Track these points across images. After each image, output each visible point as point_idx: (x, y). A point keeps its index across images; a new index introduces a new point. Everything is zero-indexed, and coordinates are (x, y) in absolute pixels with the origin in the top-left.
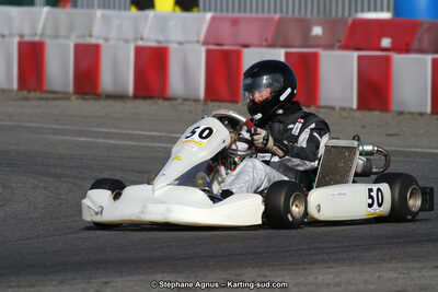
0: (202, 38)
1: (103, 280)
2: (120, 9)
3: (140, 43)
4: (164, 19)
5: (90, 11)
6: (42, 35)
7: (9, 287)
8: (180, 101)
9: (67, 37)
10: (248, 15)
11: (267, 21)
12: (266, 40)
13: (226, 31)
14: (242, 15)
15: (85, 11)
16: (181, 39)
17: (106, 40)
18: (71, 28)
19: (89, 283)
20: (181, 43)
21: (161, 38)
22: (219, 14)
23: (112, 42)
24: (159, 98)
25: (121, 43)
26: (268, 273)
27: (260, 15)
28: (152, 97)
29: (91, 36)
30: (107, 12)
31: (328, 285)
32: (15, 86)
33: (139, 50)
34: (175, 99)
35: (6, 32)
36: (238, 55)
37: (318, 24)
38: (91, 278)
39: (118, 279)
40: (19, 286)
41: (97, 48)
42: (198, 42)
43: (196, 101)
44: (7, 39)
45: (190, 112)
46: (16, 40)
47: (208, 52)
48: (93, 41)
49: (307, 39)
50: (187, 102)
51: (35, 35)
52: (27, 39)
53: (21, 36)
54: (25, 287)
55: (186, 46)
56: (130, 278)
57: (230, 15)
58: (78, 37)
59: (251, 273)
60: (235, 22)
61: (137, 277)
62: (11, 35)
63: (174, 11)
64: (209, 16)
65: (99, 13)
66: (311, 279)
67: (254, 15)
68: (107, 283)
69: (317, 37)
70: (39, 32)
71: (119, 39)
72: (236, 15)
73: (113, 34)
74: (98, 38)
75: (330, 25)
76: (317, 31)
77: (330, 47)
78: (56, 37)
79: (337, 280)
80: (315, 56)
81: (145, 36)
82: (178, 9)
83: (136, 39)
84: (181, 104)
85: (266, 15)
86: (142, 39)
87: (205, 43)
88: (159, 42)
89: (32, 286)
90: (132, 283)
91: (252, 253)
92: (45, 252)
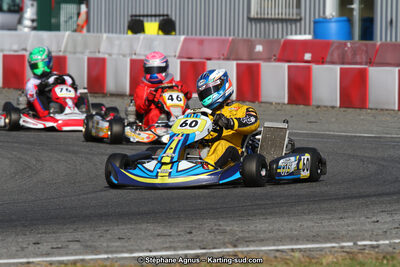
0: (177, 54)
2: (120, 33)
3: (134, 57)
4: (151, 40)
5: (99, 34)
6: (65, 51)
9: (83, 53)
10: (211, 37)
11: (224, 41)
12: (223, 55)
13: (194, 49)
14: (206, 37)
15: (95, 34)
17: (110, 55)
18: (86, 46)
22: (190, 36)
23: (114, 56)
25: (121, 57)
26: (221, 223)
27: (219, 37)
29: (99, 52)
30: (110, 35)
31: (265, 231)
33: (133, 62)
36: (203, 65)
37: (260, 43)
40: (45, 233)
41: (103, 61)
42: (175, 56)
47: (181, 63)
48: (101, 56)
49: (252, 55)
51: (60, 51)
52: (54, 54)
56: (123, 227)
57: (198, 37)
58: (91, 52)
59: (210, 224)
60: (201, 42)
63: (158, 34)
64: (182, 37)
65: (105, 35)
66: (252, 227)
67: (215, 37)
68: (107, 231)
69: (259, 52)
70: (63, 49)
71: (119, 54)
72: (203, 37)
73: (115, 51)
74: (104, 53)
75: (268, 44)
76: (259, 48)
77: (268, 60)
78: (75, 53)
79: (271, 228)
80: (258, 66)
81: (138, 52)
82: (160, 33)
83: (131, 54)
85: (223, 37)
86: (135, 54)
87: (180, 57)
90: (126, 231)
91: (211, 209)
92: (65, 208)
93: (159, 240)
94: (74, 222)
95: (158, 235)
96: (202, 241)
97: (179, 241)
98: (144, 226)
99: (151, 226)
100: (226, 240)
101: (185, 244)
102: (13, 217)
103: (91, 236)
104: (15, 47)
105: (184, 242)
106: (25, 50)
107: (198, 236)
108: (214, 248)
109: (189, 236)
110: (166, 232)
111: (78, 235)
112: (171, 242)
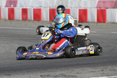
0: (96, 7)
1: (72, 70)
3: (80, 8)
7: (48, 72)
8: (90, 23)
11: (112, 2)
12: (112, 7)
13: (102, 5)
16: (90, 7)
17: (71, 8)
19: (68, 70)
20: (90, 8)
21: (85, 7)
23: (73, 8)
24: (85, 22)
25: (75, 8)
26: (114, 67)
28: (83, 22)
29: (67, 7)
32: (49, 20)
33: (80, 10)
34: (89, 22)
35: (46, 6)
36: (105, 10)
38: (69, 69)
39: (76, 69)
40: (51, 72)
41: (69, 10)
42: (95, 8)
43: (95, 23)
44: (46, 8)
45: (93, 25)
46: (49, 8)
47: (97, 10)
50: (92, 23)
51: (53, 7)
52: (51, 8)
53: (50, 7)
54: (52, 72)
55: (92, 9)
56: (78, 69)
59: (110, 67)
60: (104, 2)
61: (81, 69)
62: (47, 7)
64: (97, 1)
65: (69, 1)
68: (73, 70)
70: (54, 6)
71: (75, 7)
73: (73, 6)
74: (69, 7)
81: (81, 6)
83: (79, 7)
84: (91, 24)
86: (80, 7)
87: (97, 8)
88: (85, 8)
89: (54, 71)
90: (79, 70)
91: (110, 62)
92: (57, 63)
93: (92, 73)
94: (61, 68)
95: (91, 72)
96: (107, 74)
97: (99, 74)
98: (86, 68)
99: (88, 69)
100: (116, 73)
101: (101, 75)
102: (39, 66)
103: (67, 72)
104: (37, 6)
105: (100, 74)
106: (41, 7)
107: (105, 72)
108: (112, 76)
109: (102, 72)
110: (94, 71)
111: (62, 72)
112: (96, 74)
